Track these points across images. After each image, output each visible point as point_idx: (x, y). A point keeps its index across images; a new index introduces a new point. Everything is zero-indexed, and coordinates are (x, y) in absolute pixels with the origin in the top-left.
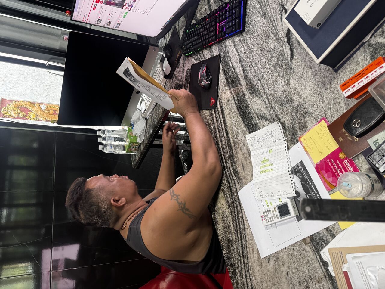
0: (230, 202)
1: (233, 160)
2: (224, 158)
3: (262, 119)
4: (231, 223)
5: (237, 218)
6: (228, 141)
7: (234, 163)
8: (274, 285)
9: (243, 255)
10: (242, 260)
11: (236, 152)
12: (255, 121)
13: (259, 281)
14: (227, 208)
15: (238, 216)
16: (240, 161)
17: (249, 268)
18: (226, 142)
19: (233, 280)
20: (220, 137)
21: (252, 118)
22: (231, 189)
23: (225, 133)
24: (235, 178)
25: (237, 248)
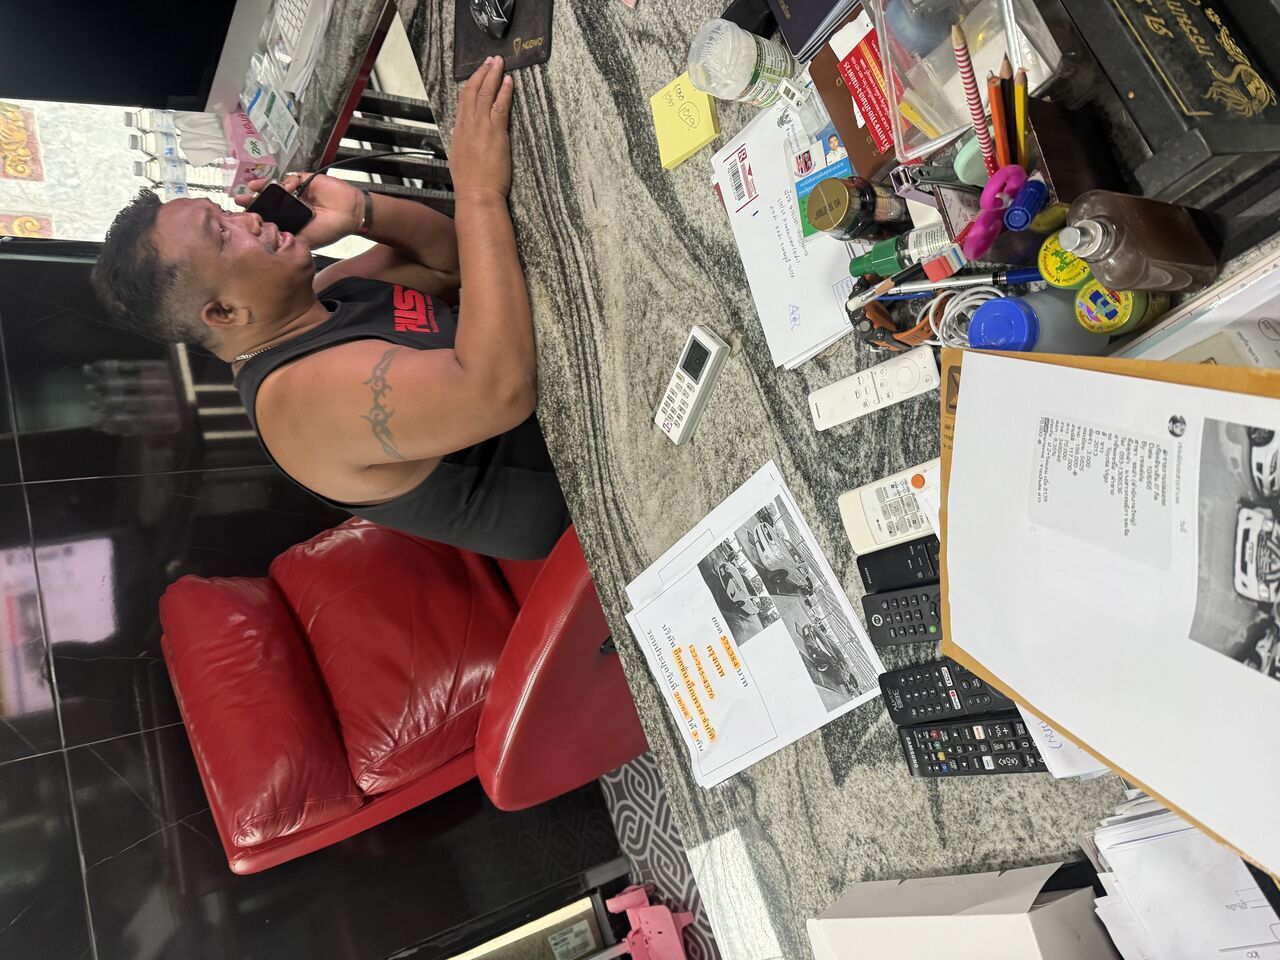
0: (561, 303)
1: (568, 178)
2: (544, 176)
3: (640, 42)
4: (565, 358)
5: (579, 342)
6: (552, 123)
7: (571, 189)
8: (664, 477)
9: (594, 431)
10: (592, 441)
11: (576, 153)
12: (624, 50)
13: (631, 480)
14: (554, 323)
15: (582, 335)
16: (587, 179)
17: (609, 456)
18: (549, 128)
19: (571, 502)
20: (530, 116)
21: (617, 42)
22: (563, 268)
23: (544, 102)
24: (573, 232)
25: (580, 419)
